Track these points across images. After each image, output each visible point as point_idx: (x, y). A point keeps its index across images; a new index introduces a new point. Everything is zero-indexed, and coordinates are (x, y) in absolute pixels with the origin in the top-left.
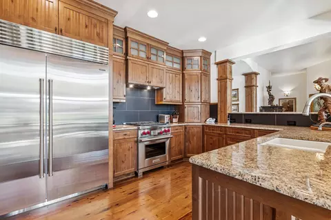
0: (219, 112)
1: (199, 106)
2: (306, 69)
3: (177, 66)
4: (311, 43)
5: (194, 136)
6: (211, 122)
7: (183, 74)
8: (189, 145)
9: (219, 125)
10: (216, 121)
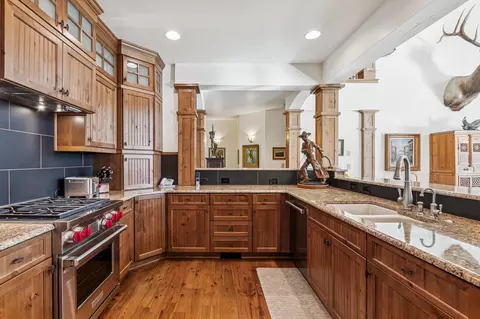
0: (180, 168)
1: (151, 157)
2: (238, 116)
3: (109, 70)
4: (291, 92)
5: (150, 215)
6: (167, 185)
7: (119, 89)
8: (142, 237)
9: (181, 190)
10: (176, 183)
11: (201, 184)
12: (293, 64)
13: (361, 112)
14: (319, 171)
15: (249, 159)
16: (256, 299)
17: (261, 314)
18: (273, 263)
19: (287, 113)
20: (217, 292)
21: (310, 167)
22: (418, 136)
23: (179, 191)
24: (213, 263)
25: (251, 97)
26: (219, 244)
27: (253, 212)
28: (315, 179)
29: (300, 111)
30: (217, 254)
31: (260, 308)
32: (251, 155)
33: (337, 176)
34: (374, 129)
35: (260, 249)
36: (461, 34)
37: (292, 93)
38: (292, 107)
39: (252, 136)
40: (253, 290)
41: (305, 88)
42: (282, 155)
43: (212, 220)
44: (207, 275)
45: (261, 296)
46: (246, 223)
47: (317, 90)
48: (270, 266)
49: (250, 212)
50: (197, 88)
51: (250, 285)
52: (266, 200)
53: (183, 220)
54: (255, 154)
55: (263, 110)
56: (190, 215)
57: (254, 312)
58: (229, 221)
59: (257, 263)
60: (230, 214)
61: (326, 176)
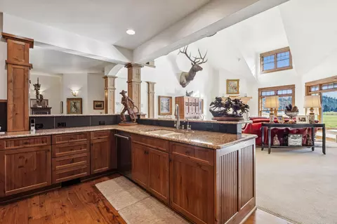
0: (10, 115)
2: (62, 74)
9: (12, 135)
10: (4, 130)
11: (36, 129)
12: (115, 46)
13: (148, 83)
14: (132, 115)
15: (73, 109)
16: (101, 203)
17: (108, 210)
18: (106, 178)
19: (106, 77)
20: (67, 211)
21: (126, 113)
22: (171, 98)
23: (9, 137)
24: (56, 193)
25: (75, 61)
26: (61, 175)
27: (91, 145)
28: (129, 120)
29: (115, 78)
30: (58, 184)
31: (106, 207)
32: (75, 106)
33: (141, 117)
34: (154, 93)
35: (96, 171)
36: (186, 53)
37: (112, 64)
38: (110, 73)
39: (75, 91)
40: (97, 198)
41: (121, 63)
42: (100, 106)
43: (54, 156)
44: (53, 203)
45: (104, 200)
46: (85, 154)
47: (129, 66)
48: (104, 181)
49: (88, 146)
50: (31, 43)
51: (94, 196)
52: (100, 136)
53: (21, 162)
54: (78, 105)
55: (86, 72)
56: (28, 157)
57: (102, 211)
58: (70, 155)
59: (94, 181)
60: (72, 150)
61: (136, 118)
